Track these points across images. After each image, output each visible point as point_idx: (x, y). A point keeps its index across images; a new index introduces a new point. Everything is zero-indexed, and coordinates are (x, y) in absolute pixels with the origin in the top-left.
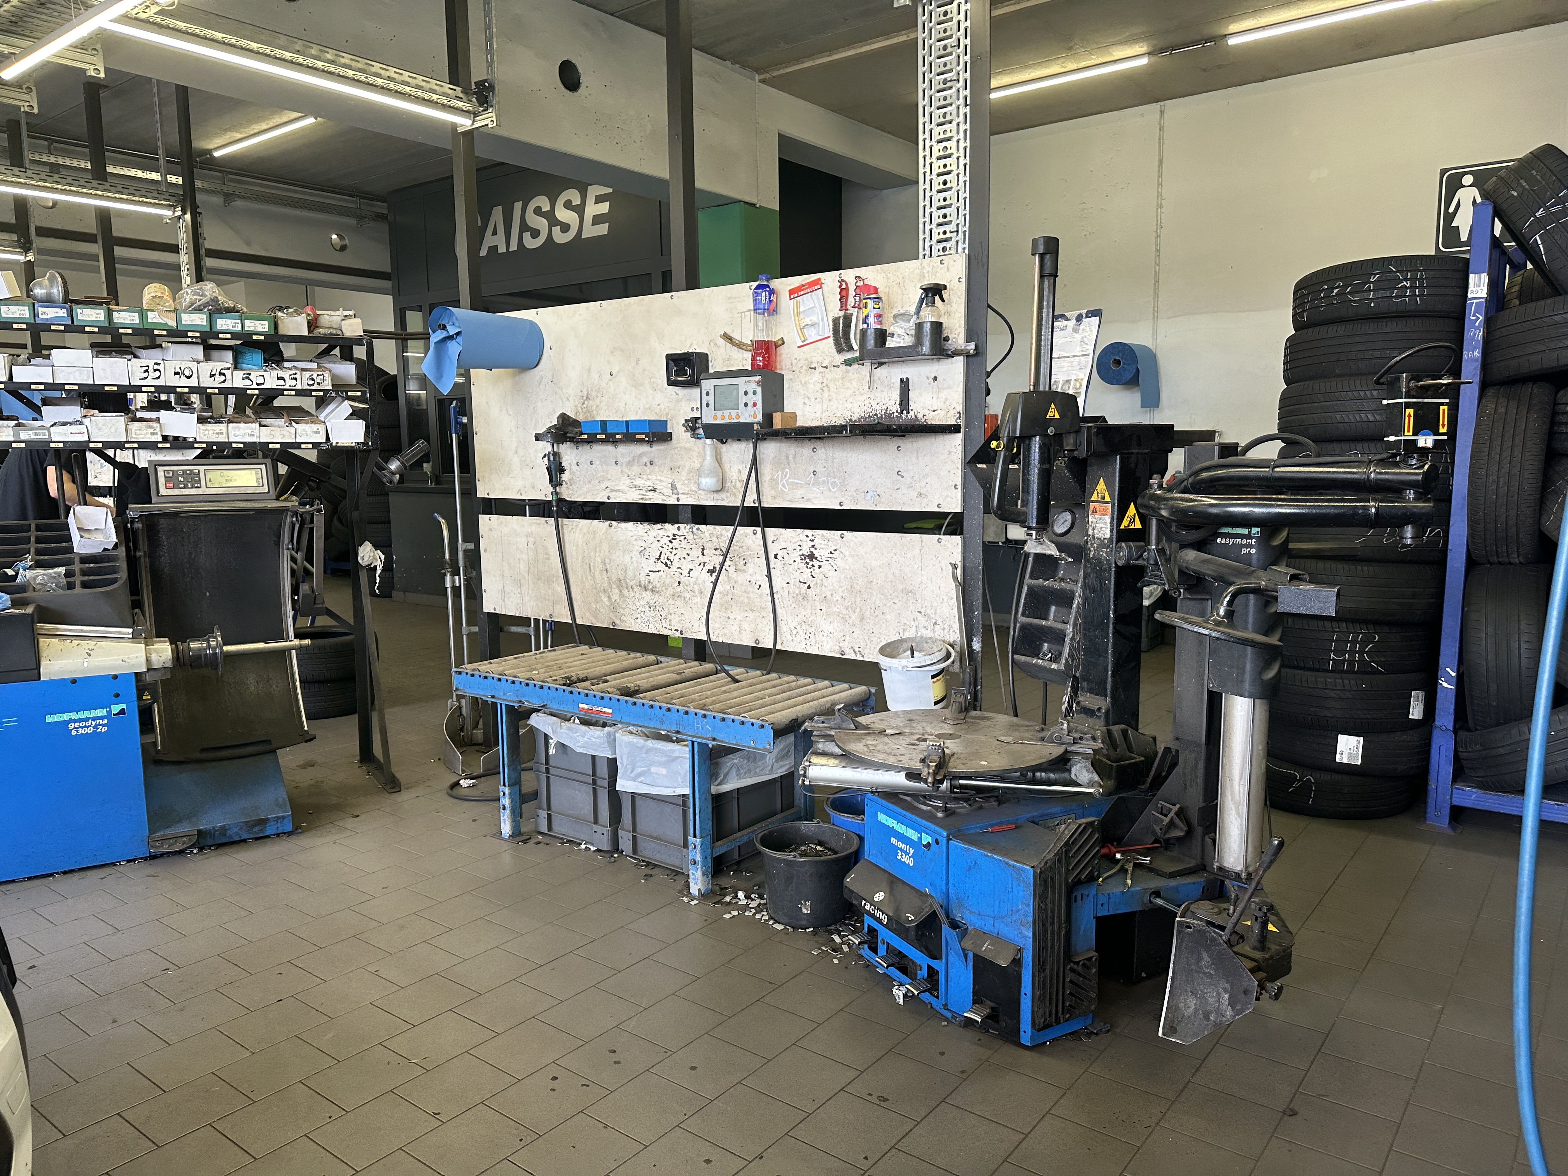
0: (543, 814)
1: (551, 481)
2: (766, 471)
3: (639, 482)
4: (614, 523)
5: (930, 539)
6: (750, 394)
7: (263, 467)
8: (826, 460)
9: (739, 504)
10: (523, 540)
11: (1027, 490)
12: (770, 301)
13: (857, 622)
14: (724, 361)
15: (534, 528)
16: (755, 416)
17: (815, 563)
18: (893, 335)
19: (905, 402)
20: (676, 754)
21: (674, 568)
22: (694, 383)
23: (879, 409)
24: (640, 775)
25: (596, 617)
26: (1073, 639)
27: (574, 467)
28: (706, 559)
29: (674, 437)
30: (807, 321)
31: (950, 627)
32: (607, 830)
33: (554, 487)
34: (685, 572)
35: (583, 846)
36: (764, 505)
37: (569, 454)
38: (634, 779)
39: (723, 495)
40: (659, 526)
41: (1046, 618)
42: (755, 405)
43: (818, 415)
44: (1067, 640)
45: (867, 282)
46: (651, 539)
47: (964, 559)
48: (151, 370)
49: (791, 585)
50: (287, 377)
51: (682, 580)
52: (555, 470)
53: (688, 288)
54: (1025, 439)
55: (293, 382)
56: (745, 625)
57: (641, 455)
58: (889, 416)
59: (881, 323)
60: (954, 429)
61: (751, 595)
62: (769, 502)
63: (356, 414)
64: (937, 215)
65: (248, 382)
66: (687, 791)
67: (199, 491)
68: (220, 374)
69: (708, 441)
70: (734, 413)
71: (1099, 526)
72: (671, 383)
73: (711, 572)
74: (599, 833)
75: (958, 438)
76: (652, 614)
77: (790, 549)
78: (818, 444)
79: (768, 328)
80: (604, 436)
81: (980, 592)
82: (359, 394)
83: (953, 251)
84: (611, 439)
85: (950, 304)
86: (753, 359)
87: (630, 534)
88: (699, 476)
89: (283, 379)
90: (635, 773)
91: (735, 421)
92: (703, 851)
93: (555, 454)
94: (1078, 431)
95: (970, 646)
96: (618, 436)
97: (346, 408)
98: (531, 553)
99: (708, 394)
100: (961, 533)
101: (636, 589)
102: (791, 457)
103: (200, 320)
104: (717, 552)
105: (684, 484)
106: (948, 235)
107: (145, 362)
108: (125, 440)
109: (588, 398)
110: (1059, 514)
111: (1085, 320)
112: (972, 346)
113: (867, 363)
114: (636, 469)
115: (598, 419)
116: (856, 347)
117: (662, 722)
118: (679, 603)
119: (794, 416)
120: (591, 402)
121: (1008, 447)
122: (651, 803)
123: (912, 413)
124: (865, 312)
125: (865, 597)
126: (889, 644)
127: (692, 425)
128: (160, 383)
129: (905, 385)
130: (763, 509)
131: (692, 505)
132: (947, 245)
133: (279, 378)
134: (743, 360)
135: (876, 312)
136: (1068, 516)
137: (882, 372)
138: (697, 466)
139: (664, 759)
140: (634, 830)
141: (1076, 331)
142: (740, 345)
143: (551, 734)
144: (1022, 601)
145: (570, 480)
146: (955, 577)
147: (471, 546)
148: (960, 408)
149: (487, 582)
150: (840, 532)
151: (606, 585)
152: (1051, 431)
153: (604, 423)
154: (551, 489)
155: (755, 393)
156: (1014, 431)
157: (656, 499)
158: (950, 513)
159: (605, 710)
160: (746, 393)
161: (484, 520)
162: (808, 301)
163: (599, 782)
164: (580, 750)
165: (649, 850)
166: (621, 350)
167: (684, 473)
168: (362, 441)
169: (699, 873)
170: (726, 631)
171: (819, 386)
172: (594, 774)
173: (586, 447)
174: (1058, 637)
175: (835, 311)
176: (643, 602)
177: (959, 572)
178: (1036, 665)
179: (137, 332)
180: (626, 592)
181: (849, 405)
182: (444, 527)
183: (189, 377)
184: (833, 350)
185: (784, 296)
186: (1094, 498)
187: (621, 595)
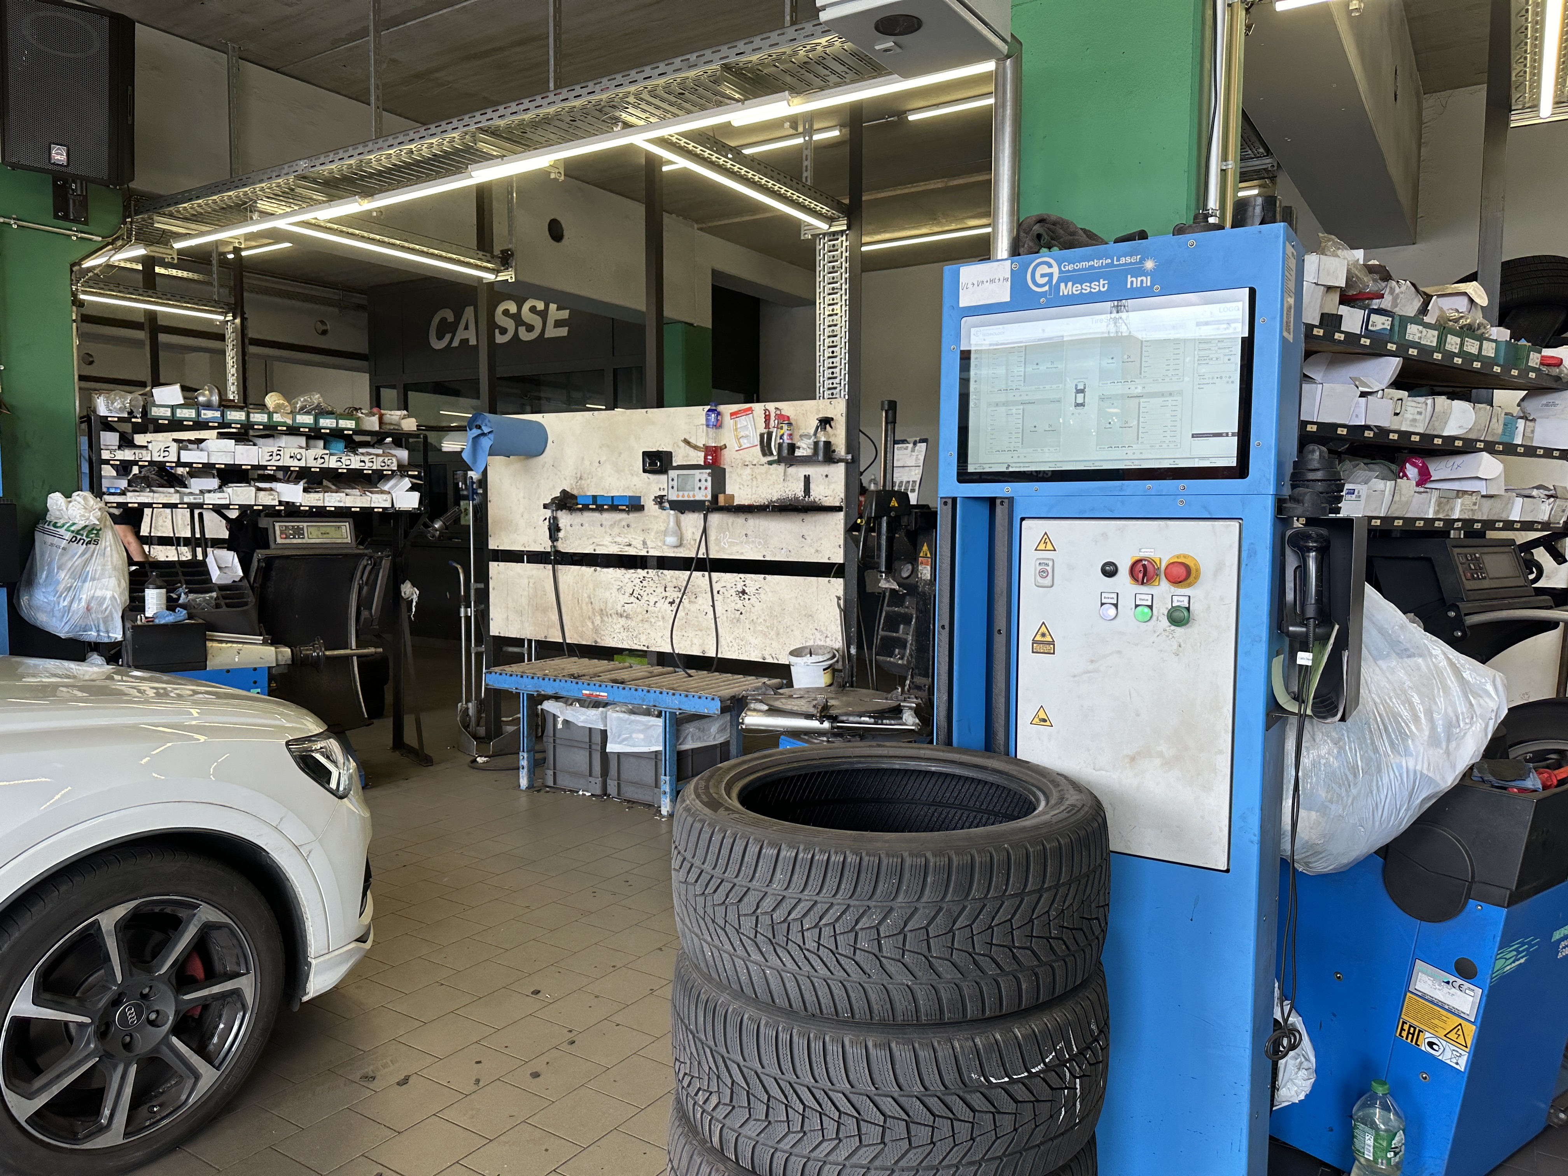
0: (550, 773)
1: (551, 537)
2: (712, 535)
3: (618, 539)
4: (598, 568)
5: (823, 580)
6: (703, 481)
7: (347, 524)
8: (754, 527)
9: (694, 556)
10: (526, 581)
11: (879, 549)
12: (718, 420)
13: (774, 637)
14: (684, 457)
15: (534, 572)
16: (706, 496)
17: (746, 597)
18: (799, 448)
19: (807, 490)
20: (651, 723)
21: (643, 601)
22: (663, 471)
23: (791, 495)
24: (625, 740)
25: (581, 637)
26: (911, 644)
27: (569, 527)
28: (667, 594)
29: (646, 508)
30: (742, 434)
31: (836, 639)
32: (599, 780)
33: (553, 542)
34: (652, 604)
35: (581, 793)
36: (711, 556)
37: (565, 519)
38: (620, 743)
39: (681, 549)
40: (633, 571)
41: (897, 632)
42: (706, 488)
43: (749, 496)
44: (908, 645)
45: (783, 413)
46: (626, 580)
47: (845, 593)
48: (274, 454)
49: (729, 612)
50: (367, 461)
51: (650, 609)
52: (554, 529)
53: (658, 407)
54: (878, 518)
55: (371, 464)
56: (695, 641)
57: (620, 520)
58: (797, 499)
59: (791, 439)
60: (838, 509)
61: (700, 619)
62: (713, 555)
63: (413, 488)
64: (828, 373)
65: (339, 464)
66: (660, 748)
67: (304, 541)
68: (321, 458)
69: (672, 512)
70: (691, 493)
71: (925, 572)
72: (645, 471)
73: (671, 603)
74: (593, 782)
75: (841, 515)
76: (626, 634)
77: (729, 586)
78: (749, 516)
79: (715, 439)
80: (594, 507)
81: (855, 615)
82: (416, 473)
83: (838, 396)
84: (600, 509)
85: (836, 429)
86: (706, 458)
87: (610, 576)
88: (665, 536)
89: (363, 461)
90: (621, 738)
91: (692, 499)
92: (671, 785)
93: (555, 519)
94: (910, 514)
95: (849, 651)
96: (605, 507)
97: (407, 483)
98: (531, 591)
99: (673, 480)
100: (843, 577)
101: (614, 616)
102: (730, 524)
103: (308, 419)
104: (676, 589)
105: (652, 541)
106: (835, 385)
107: (271, 449)
108: (253, 503)
109: (581, 478)
110: (904, 565)
111: (919, 445)
112: (849, 457)
113: (783, 465)
114: (616, 530)
115: (589, 494)
116: (775, 453)
117: (643, 701)
118: (647, 625)
119: (733, 496)
120: (583, 482)
121: (868, 523)
122: (632, 760)
123: (812, 498)
124: (782, 431)
125: (780, 619)
126: (796, 650)
127: (660, 500)
128: (280, 464)
129: (807, 479)
130: (710, 559)
131: (658, 557)
132: (835, 391)
133: (361, 461)
134: (698, 458)
135: (789, 432)
136: (910, 567)
137: (792, 470)
138: (663, 529)
139: (642, 727)
140: (619, 779)
141: (913, 450)
142: (695, 447)
143: (558, 714)
144: (882, 621)
145: (565, 537)
146: (839, 606)
147: (481, 586)
148: (842, 495)
149: (494, 613)
150: (763, 576)
151: (590, 614)
152: (892, 514)
153: (595, 497)
154: (550, 543)
155: (706, 481)
156: (871, 513)
157: (632, 552)
158: (836, 564)
159: (602, 694)
160: (700, 481)
161: (494, 567)
162: (743, 421)
163: (594, 747)
164: (580, 724)
165: (630, 792)
166: (608, 446)
167: (653, 534)
168: (417, 506)
169: (668, 800)
170: (681, 645)
171: (750, 477)
172: (590, 741)
173: (579, 514)
174: (903, 644)
175: (762, 429)
176: (619, 626)
177: (842, 602)
178: (890, 662)
179: (266, 427)
180: (606, 619)
181: (770, 491)
182: (460, 571)
183: (299, 460)
184: (760, 454)
185: (727, 418)
186: (921, 555)
187: (602, 621)
